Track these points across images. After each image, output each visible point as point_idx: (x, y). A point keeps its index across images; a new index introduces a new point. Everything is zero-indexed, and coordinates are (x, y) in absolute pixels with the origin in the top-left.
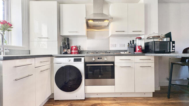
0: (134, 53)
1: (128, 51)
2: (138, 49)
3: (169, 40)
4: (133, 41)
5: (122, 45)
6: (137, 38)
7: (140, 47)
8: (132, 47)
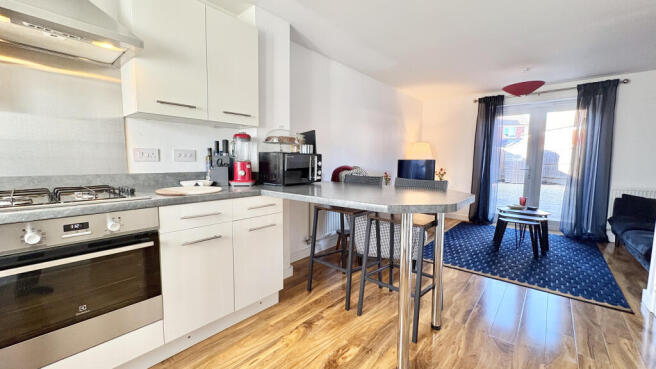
0: (229, 185)
1: (208, 177)
2: (240, 173)
3: (312, 152)
4: (226, 143)
5: (187, 152)
6: (236, 136)
7: (248, 166)
8: (222, 165)
